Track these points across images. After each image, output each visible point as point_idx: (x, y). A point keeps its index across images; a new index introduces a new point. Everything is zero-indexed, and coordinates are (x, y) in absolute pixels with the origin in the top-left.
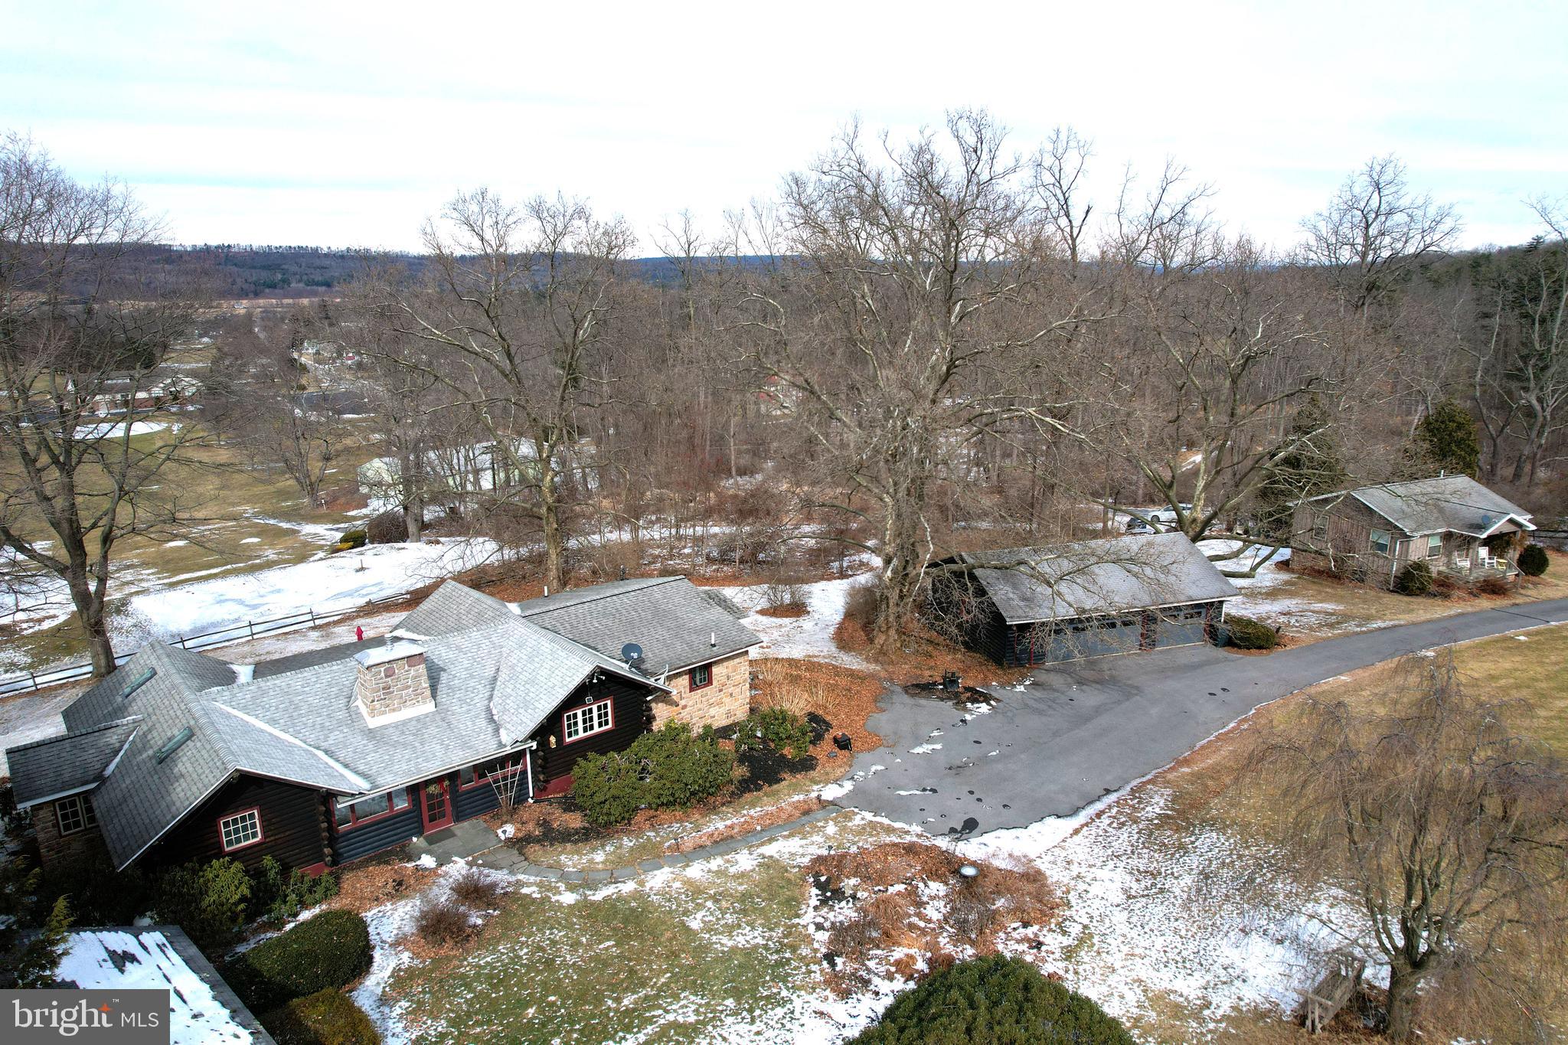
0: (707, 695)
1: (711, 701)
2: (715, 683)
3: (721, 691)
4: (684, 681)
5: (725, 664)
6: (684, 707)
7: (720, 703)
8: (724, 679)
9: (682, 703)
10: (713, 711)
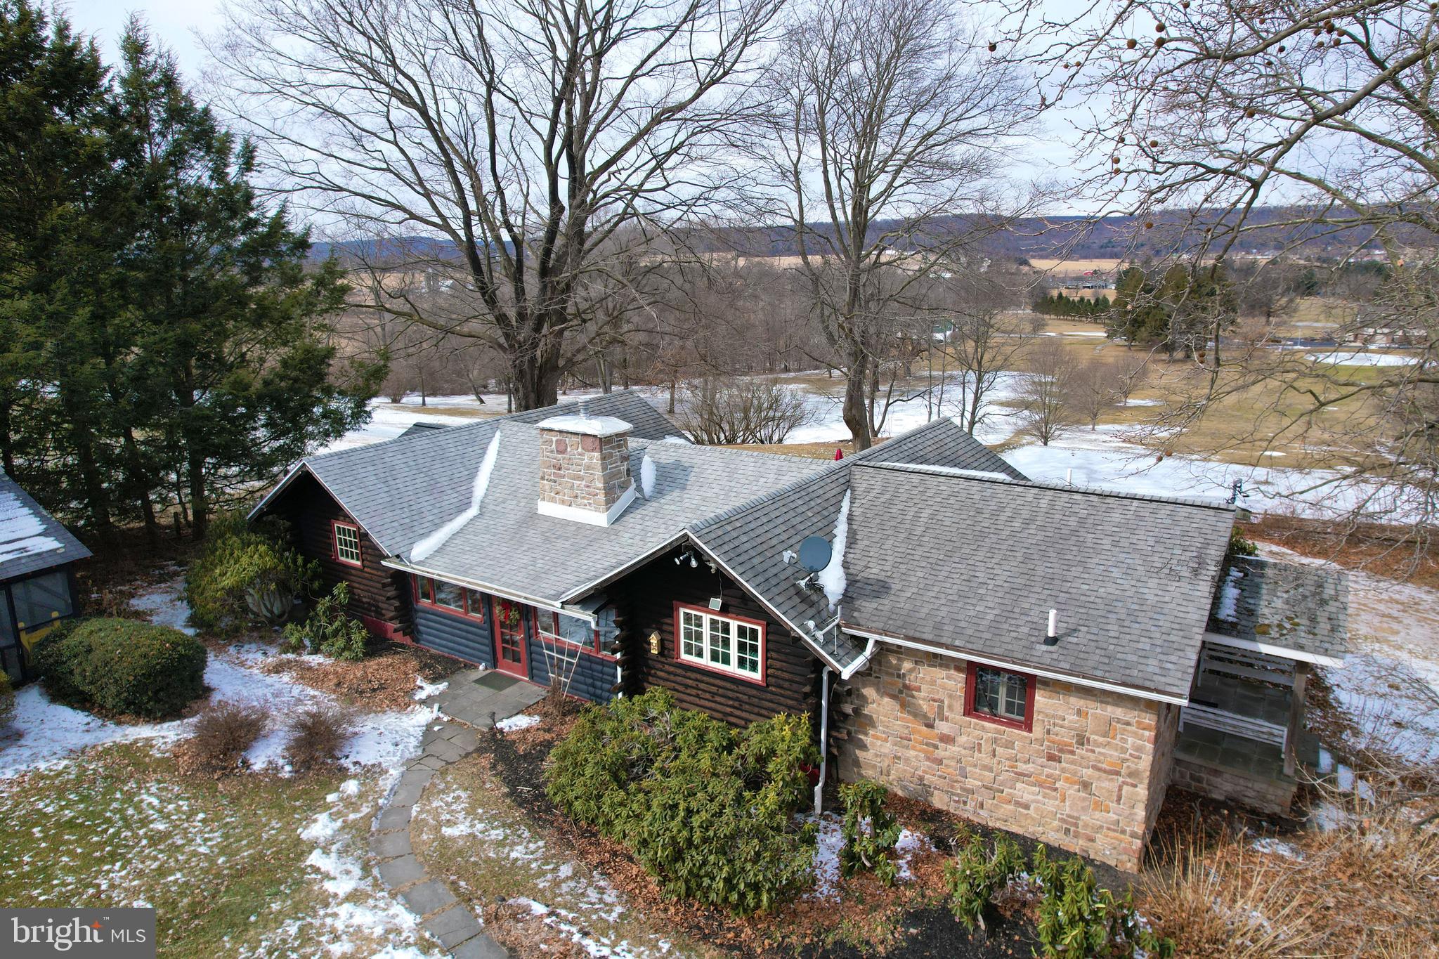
0: (1009, 745)
1: (1022, 767)
2: (1038, 730)
3: (1051, 758)
4: (955, 683)
5: (1076, 702)
6: (947, 739)
7: (1049, 785)
8: (1067, 737)
9: (943, 727)
10: (1024, 792)
